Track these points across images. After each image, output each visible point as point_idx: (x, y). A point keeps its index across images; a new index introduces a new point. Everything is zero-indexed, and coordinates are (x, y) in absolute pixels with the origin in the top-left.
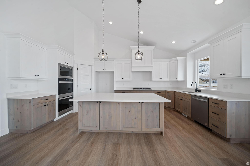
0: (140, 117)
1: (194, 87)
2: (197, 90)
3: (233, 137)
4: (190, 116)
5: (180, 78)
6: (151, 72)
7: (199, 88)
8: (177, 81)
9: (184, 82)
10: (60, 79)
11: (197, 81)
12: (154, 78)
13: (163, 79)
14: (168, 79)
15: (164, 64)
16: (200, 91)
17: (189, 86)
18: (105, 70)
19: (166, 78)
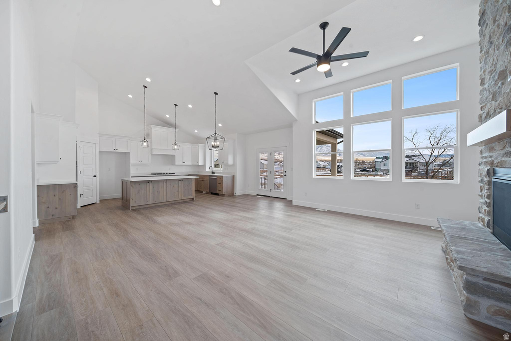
1: (210, 170)
2: (212, 173)
3: (226, 193)
4: (208, 191)
5: (201, 163)
6: (173, 156)
7: (214, 171)
8: (199, 165)
9: (204, 166)
11: (213, 166)
12: (178, 161)
13: (186, 164)
14: (190, 164)
15: (187, 147)
16: (214, 173)
17: (207, 170)
18: (117, 151)
19: (189, 162)
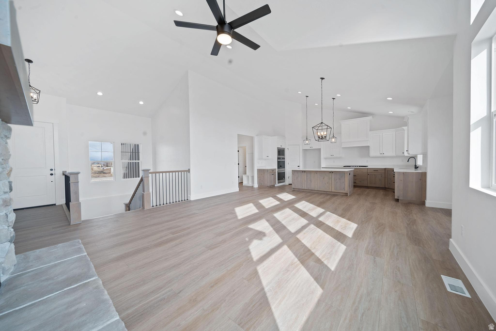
0: (330, 182)
6: (367, 148)
10: (278, 158)
12: (372, 153)
13: (386, 155)
14: (394, 154)
18: (313, 148)
19: (389, 153)
